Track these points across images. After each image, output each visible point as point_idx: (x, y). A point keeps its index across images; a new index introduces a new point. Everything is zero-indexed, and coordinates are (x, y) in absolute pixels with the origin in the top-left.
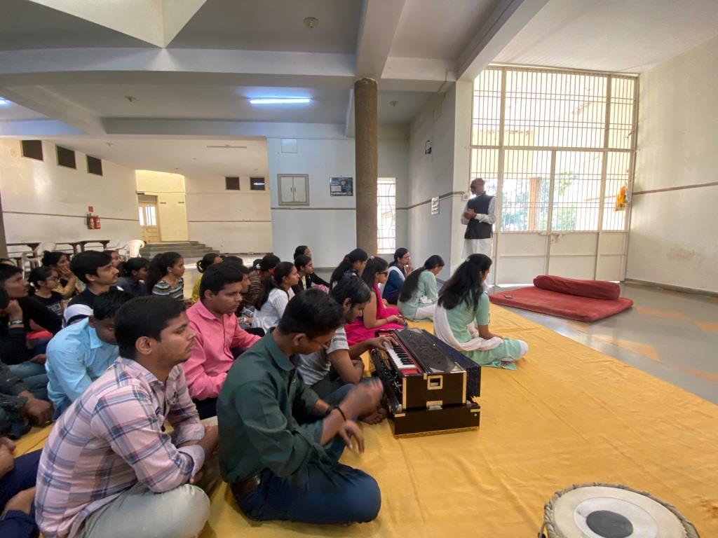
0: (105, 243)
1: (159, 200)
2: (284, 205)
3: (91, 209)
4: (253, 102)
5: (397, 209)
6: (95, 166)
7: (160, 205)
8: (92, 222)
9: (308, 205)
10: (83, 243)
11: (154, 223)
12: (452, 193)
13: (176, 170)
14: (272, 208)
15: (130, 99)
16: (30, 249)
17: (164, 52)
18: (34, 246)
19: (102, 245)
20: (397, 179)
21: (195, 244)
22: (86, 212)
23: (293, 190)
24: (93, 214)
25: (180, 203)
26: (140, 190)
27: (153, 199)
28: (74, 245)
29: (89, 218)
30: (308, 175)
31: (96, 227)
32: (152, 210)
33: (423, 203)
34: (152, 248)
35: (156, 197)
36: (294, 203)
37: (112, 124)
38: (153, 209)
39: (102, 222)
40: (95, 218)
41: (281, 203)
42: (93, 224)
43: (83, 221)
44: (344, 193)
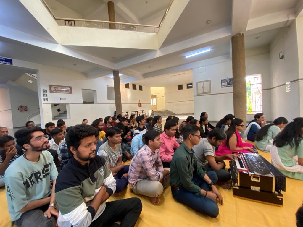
0: (143, 111)
1: (157, 96)
2: (199, 94)
3: (140, 101)
4: (187, 57)
5: (262, 90)
6: (141, 88)
7: (157, 98)
9: (210, 93)
10: (138, 111)
11: (155, 104)
12: (298, 80)
13: (162, 86)
14: (194, 96)
15: (149, 67)
17: (158, 51)
18: (127, 112)
19: (142, 112)
20: (262, 74)
21: (167, 110)
22: (138, 102)
23: (203, 87)
24: (140, 103)
25: (163, 96)
26: (151, 94)
28: (136, 112)
29: (139, 104)
30: (210, 80)
31: (141, 106)
33: (280, 86)
34: (155, 112)
35: (156, 95)
36: (203, 93)
37: (145, 76)
38: (155, 99)
44: (229, 86)
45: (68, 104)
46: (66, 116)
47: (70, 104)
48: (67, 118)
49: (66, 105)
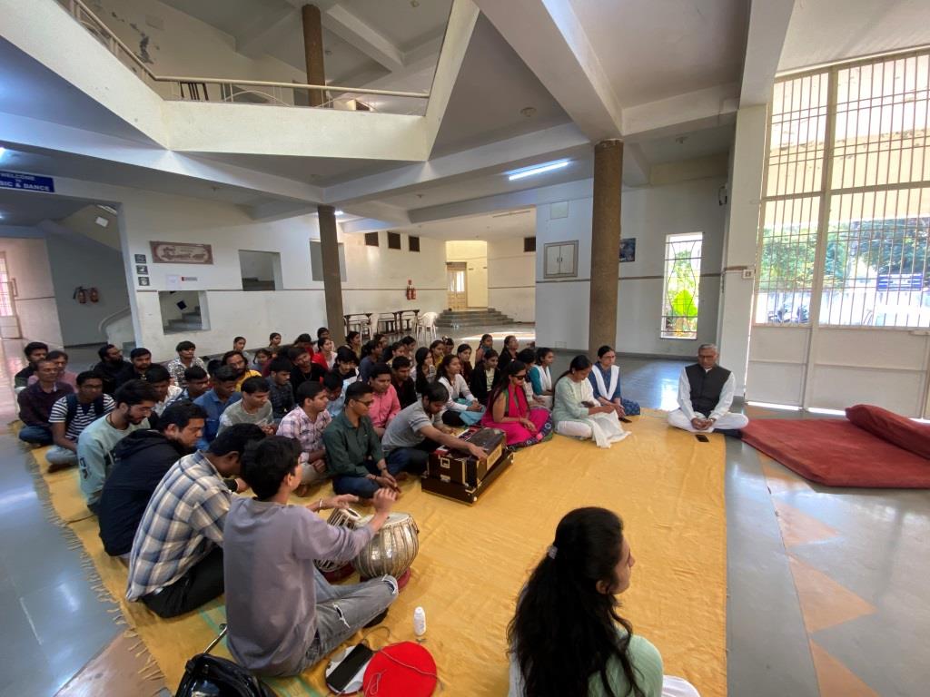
0: (417, 312)
1: (468, 267)
2: (550, 278)
3: (410, 282)
4: (511, 178)
5: (702, 276)
6: (414, 244)
7: (469, 272)
8: (410, 294)
9: (576, 276)
10: (401, 313)
11: (463, 290)
16: (366, 318)
17: (427, 165)
18: (368, 315)
20: (704, 233)
21: (492, 311)
22: (405, 285)
23: (560, 260)
24: (411, 287)
25: (483, 268)
26: (448, 260)
27: (463, 266)
28: (395, 314)
29: (408, 290)
30: (578, 241)
31: (413, 298)
32: (460, 276)
35: (465, 263)
36: (560, 275)
38: (462, 273)
39: (416, 292)
40: (413, 290)
41: (546, 275)
42: (410, 296)
43: (404, 293)
45: (203, 292)
46: (201, 322)
47: (208, 293)
48: (203, 328)
49: (199, 294)
